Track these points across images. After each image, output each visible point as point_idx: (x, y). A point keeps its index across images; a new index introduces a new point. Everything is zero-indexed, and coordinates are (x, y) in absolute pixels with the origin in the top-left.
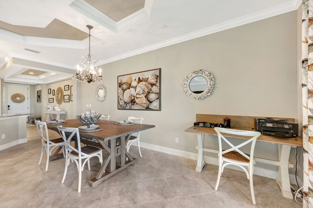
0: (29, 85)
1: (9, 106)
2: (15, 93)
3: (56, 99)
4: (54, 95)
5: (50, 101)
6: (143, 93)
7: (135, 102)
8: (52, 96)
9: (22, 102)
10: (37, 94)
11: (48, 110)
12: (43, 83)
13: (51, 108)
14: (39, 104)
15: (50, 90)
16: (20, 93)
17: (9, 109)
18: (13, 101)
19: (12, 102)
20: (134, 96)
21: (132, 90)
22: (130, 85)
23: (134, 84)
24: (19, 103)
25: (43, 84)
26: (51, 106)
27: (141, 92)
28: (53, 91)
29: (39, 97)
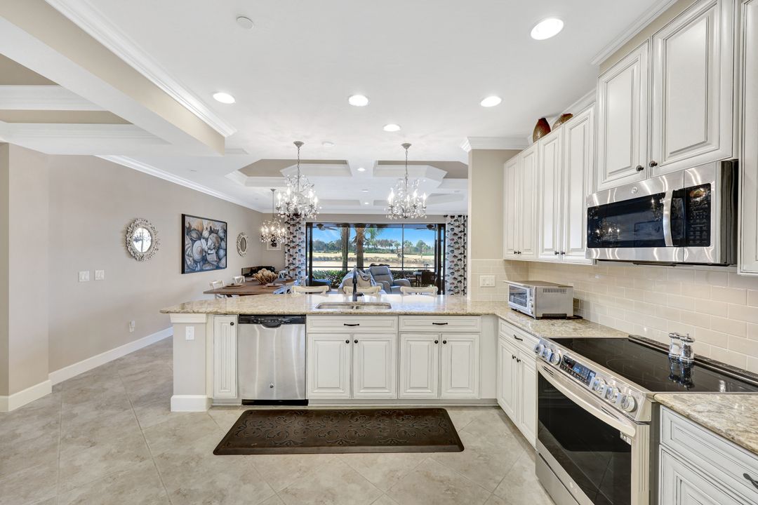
6: (214, 248)
7: (206, 260)
20: (205, 252)
21: (203, 241)
22: (201, 234)
23: (206, 234)
27: (212, 247)
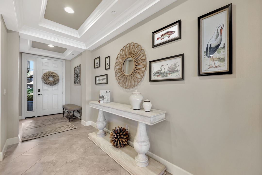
0: (64, 61)
2: (47, 71)
3: (116, 75)
4: (108, 67)
5: (98, 82)
8: (103, 72)
9: (56, 84)
10: (75, 72)
11: (102, 102)
13: (106, 97)
14: (77, 88)
15: (98, 59)
16: (53, 71)
17: (39, 95)
18: (45, 83)
19: (43, 84)
24: (52, 86)
26: (105, 91)
28: (108, 60)
29: (77, 76)
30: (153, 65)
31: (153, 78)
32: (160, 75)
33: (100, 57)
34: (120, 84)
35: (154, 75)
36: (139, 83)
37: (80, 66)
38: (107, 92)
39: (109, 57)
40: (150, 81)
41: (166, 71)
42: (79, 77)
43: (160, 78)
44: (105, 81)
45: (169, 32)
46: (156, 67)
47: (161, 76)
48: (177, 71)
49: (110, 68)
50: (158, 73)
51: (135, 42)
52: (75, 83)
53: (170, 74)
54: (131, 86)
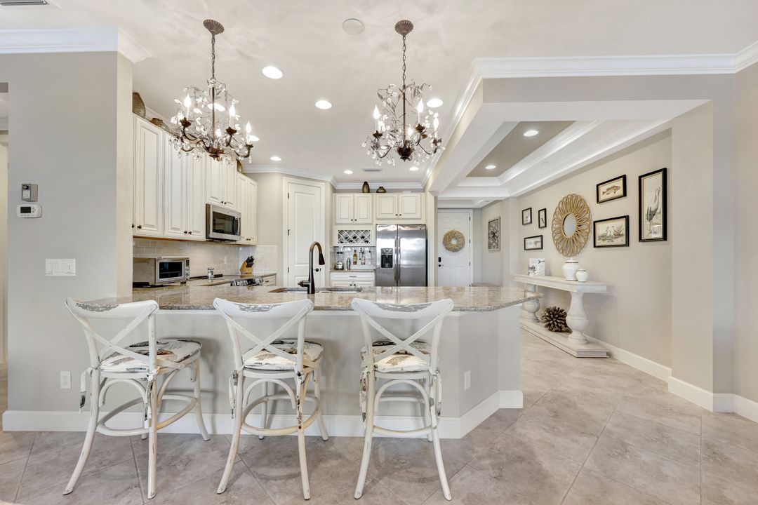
0: (471, 211)
1: (440, 259)
2: (450, 230)
3: (554, 238)
4: (542, 224)
5: (528, 247)
8: (536, 231)
9: (460, 249)
10: (489, 229)
11: (532, 275)
12: (508, 196)
13: (538, 268)
14: (494, 256)
15: (529, 212)
16: (457, 230)
17: (440, 266)
18: (447, 248)
19: (445, 249)
24: (455, 253)
25: (507, 199)
26: (537, 260)
28: (542, 214)
29: (494, 235)
30: (598, 225)
31: (599, 243)
32: (605, 240)
33: (531, 209)
34: (559, 250)
35: (599, 239)
36: (584, 249)
37: (498, 220)
38: (540, 262)
39: (545, 209)
40: (595, 246)
41: (612, 234)
42: (497, 237)
43: (606, 243)
44: (539, 245)
45: (615, 187)
46: (601, 229)
47: (607, 241)
48: (622, 235)
49: (546, 226)
50: (604, 237)
51: (572, 194)
52: (489, 247)
53: (615, 238)
54: (573, 253)
